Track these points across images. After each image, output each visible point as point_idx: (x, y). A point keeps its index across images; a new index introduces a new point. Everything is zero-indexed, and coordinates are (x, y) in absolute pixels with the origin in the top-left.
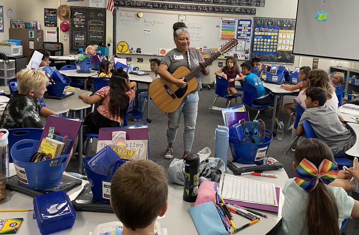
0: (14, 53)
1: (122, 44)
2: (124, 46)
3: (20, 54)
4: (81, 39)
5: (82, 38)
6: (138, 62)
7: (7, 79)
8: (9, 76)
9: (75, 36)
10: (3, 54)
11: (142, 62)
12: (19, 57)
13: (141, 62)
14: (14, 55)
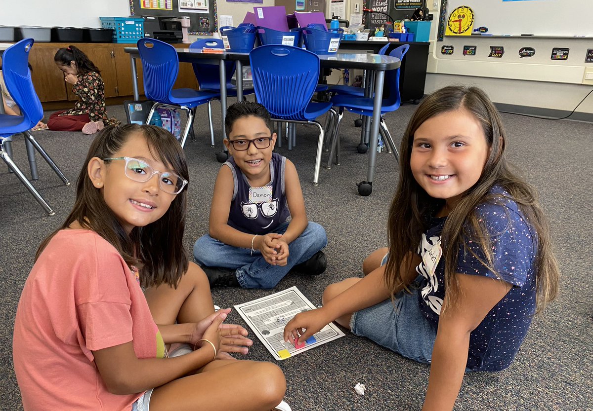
1: (460, 12)
2: (464, 16)
4: (382, 10)
5: (384, 7)
6: (490, 56)
9: (372, 4)
11: (501, 56)
13: (498, 57)
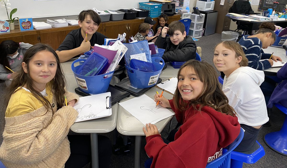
0: (206, 8)
3: (212, 9)
7: (195, 31)
8: (197, 28)
10: (197, 8)
12: (211, 12)
14: (206, 9)
